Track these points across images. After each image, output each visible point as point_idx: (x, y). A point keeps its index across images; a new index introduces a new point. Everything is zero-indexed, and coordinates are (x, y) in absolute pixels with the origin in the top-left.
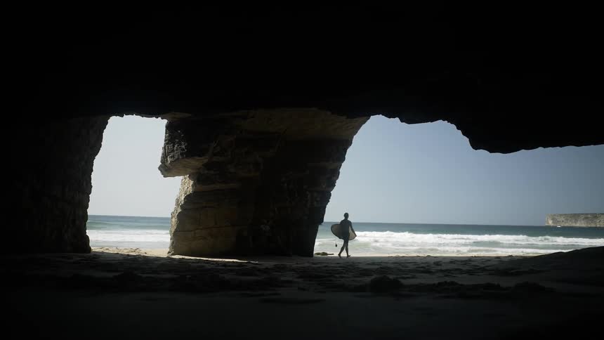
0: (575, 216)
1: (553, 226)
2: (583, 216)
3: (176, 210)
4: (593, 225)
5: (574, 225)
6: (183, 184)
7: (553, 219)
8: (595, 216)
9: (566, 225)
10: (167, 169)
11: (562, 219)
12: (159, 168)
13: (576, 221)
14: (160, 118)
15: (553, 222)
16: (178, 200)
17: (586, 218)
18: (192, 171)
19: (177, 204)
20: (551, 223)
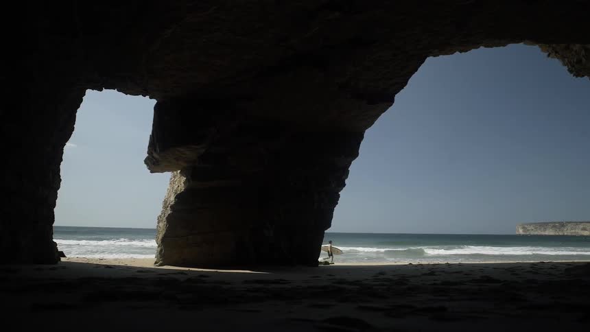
0: (544, 225)
1: (523, 235)
2: (552, 225)
3: (163, 213)
4: (561, 234)
5: (543, 233)
6: (172, 183)
7: (524, 228)
8: (562, 225)
9: (536, 233)
10: (155, 162)
11: (532, 227)
12: (146, 162)
13: (545, 230)
14: (148, 97)
15: (523, 231)
16: (165, 202)
17: (554, 226)
18: (185, 165)
19: (165, 207)
20: (521, 232)
